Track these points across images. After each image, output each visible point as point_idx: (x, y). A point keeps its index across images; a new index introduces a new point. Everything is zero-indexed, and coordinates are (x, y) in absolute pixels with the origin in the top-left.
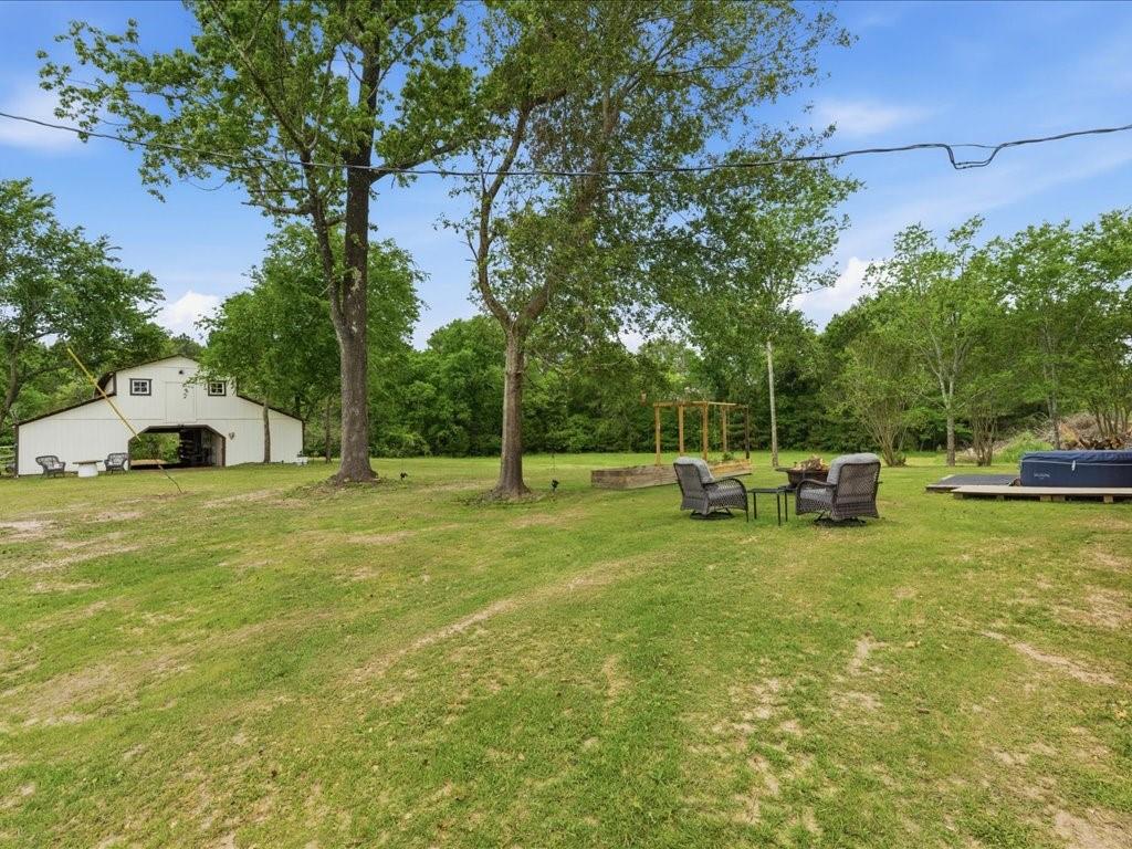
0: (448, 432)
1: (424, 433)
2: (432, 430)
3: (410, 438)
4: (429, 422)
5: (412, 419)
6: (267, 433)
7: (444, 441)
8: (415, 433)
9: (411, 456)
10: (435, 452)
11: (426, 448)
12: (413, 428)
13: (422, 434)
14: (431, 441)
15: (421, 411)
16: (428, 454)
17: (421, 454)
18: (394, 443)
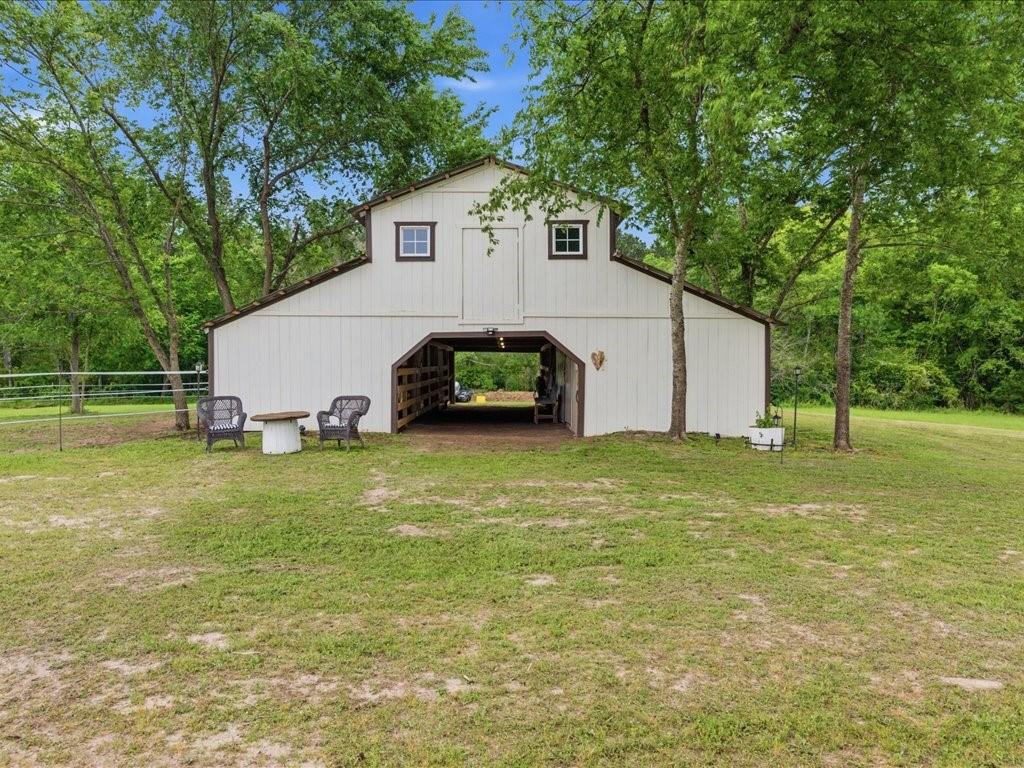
0: (1003, 363)
1: (949, 363)
2: (964, 359)
3: (922, 371)
4: (957, 341)
5: (922, 336)
6: (680, 356)
7: (988, 381)
8: (927, 363)
9: (921, 406)
10: (970, 401)
11: (952, 393)
12: (922, 354)
13: (941, 364)
14: (960, 380)
15: (942, 322)
16: (955, 404)
17: (941, 403)
18: (886, 379)
